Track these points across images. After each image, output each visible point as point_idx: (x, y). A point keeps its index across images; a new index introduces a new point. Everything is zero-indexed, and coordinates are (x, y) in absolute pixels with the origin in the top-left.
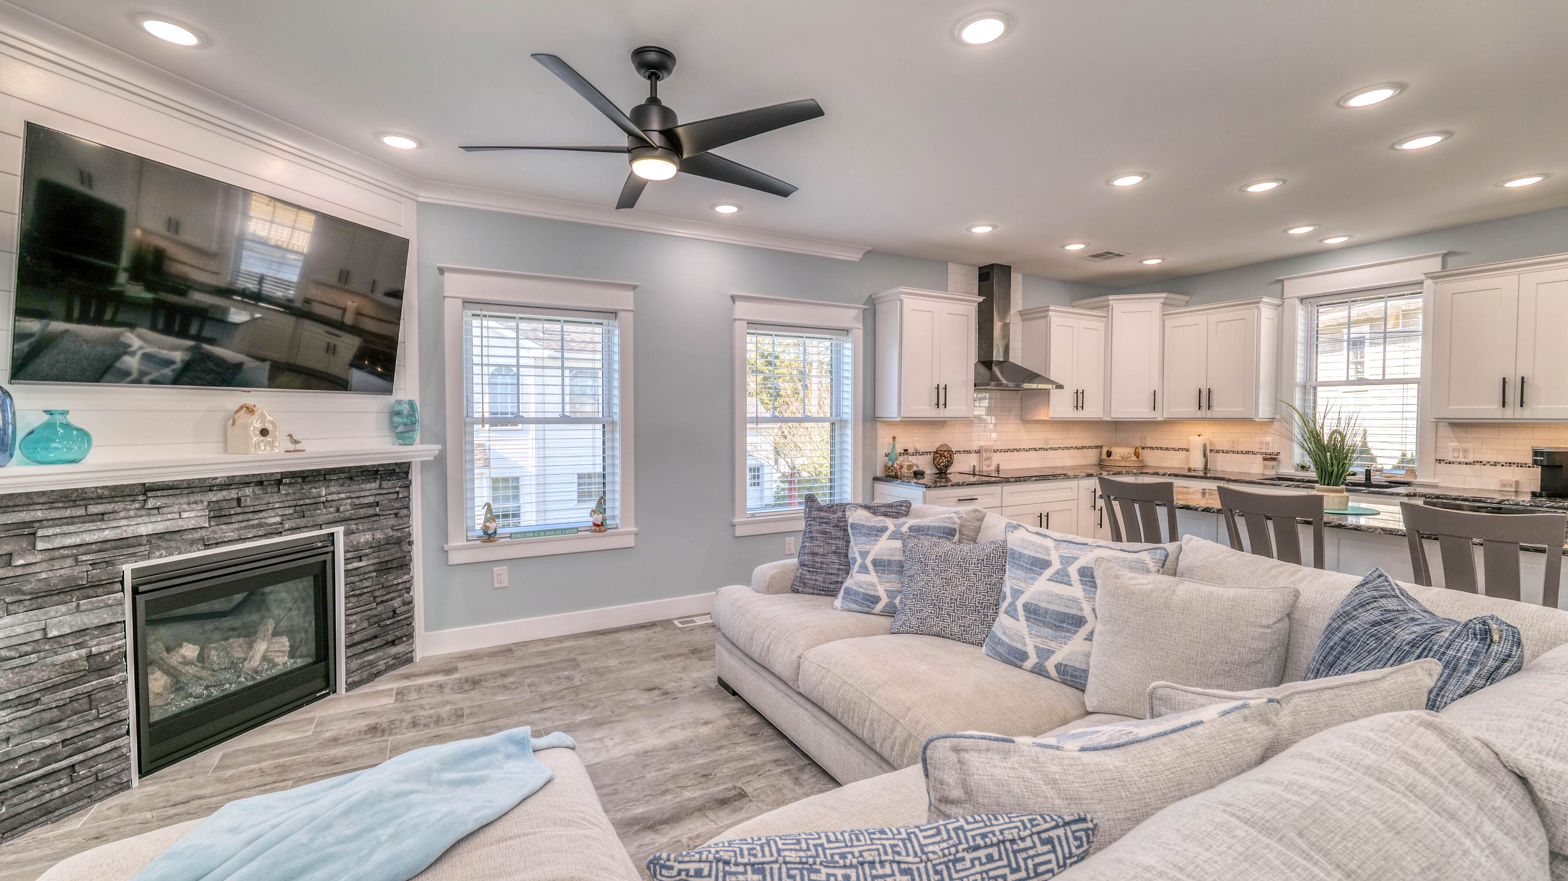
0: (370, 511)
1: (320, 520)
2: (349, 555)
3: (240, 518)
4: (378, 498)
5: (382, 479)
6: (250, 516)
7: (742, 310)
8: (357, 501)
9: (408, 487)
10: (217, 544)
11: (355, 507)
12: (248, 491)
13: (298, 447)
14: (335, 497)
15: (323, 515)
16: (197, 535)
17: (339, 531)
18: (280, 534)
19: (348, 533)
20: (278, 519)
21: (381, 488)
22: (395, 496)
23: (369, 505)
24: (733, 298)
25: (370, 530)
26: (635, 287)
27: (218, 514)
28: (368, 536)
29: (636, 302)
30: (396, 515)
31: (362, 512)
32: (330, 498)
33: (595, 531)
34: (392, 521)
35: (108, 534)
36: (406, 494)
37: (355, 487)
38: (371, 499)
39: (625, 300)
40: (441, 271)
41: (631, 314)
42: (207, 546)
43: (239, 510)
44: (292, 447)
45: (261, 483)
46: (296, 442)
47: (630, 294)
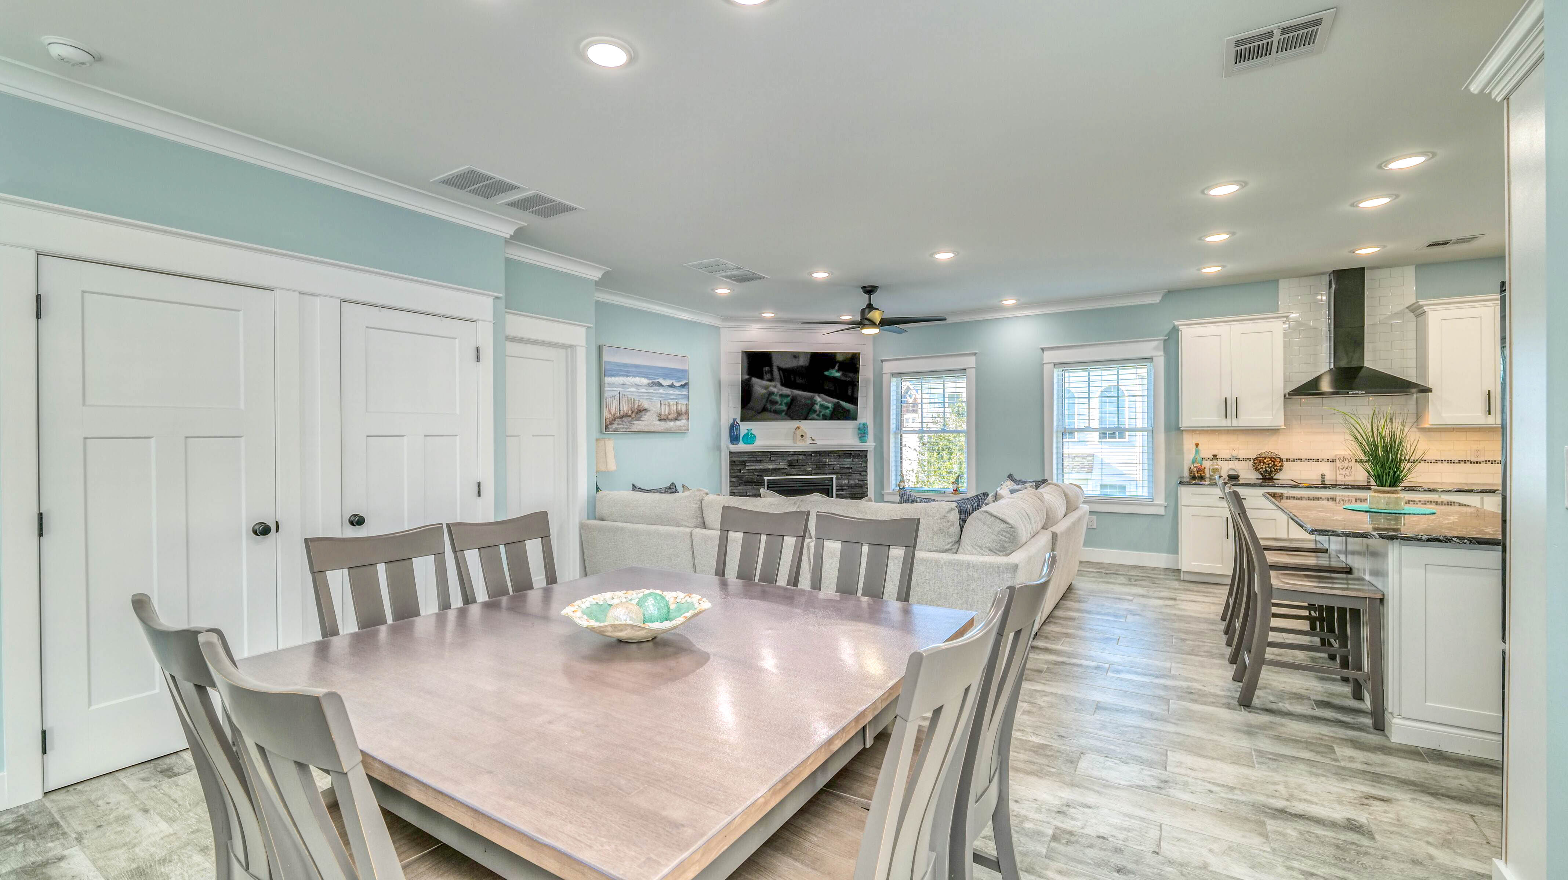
0: (848, 471)
1: (827, 472)
2: (837, 488)
3: (798, 467)
4: (852, 466)
5: (854, 458)
6: (801, 467)
7: (1049, 356)
8: (842, 466)
9: (866, 462)
10: (791, 475)
11: (841, 468)
12: (801, 457)
13: (815, 442)
14: (832, 463)
15: (827, 469)
16: (785, 471)
17: (834, 477)
18: (811, 475)
19: (837, 479)
20: (810, 469)
21: (853, 461)
22: (860, 466)
23: (848, 468)
24: (1043, 349)
25: (848, 479)
26: (976, 354)
27: (791, 464)
28: (846, 481)
29: (977, 362)
30: (860, 474)
31: (844, 471)
32: (830, 463)
33: (952, 493)
34: (858, 477)
35: (761, 467)
36: (865, 465)
37: (841, 460)
38: (848, 466)
39: (971, 362)
40: (882, 361)
41: (974, 370)
42: (787, 475)
43: (797, 464)
44: (812, 442)
45: (805, 455)
46: (813, 440)
47: (973, 358)
